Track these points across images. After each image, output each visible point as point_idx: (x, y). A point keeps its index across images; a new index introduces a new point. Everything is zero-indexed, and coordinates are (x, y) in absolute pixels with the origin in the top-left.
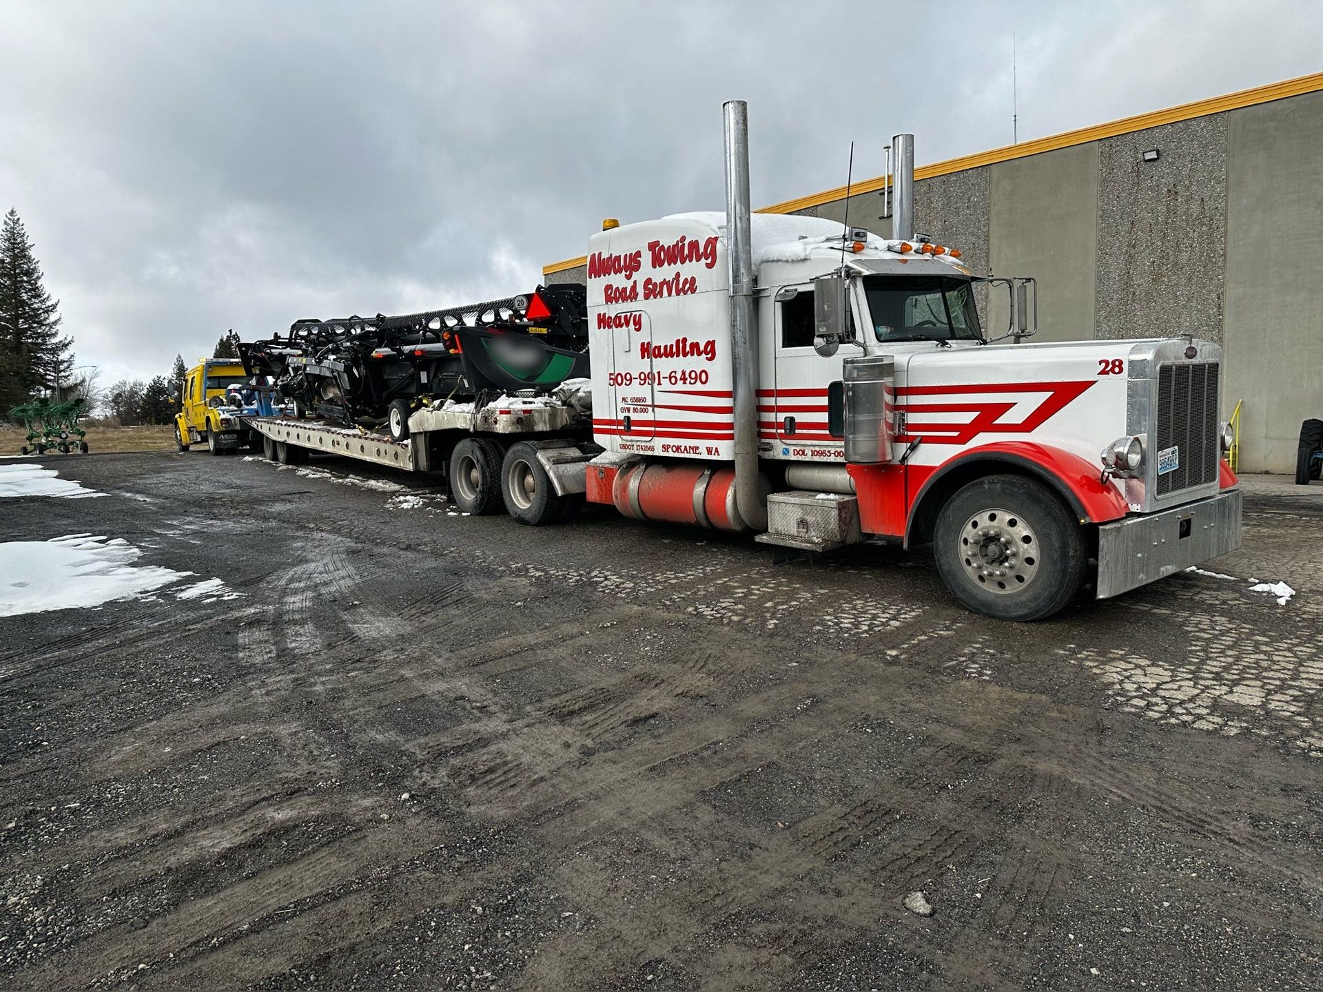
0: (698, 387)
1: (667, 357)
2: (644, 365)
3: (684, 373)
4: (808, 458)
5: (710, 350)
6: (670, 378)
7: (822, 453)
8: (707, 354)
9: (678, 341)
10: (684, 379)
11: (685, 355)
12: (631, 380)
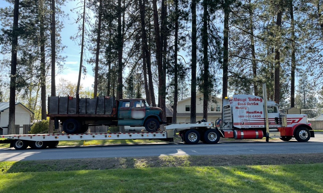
0: (259, 117)
1: (252, 113)
2: (247, 114)
3: (256, 116)
4: (272, 127)
5: (261, 113)
6: (253, 116)
7: (274, 126)
8: (260, 113)
9: (254, 111)
10: (256, 117)
11: (256, 113)
12: (244, 117)
